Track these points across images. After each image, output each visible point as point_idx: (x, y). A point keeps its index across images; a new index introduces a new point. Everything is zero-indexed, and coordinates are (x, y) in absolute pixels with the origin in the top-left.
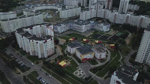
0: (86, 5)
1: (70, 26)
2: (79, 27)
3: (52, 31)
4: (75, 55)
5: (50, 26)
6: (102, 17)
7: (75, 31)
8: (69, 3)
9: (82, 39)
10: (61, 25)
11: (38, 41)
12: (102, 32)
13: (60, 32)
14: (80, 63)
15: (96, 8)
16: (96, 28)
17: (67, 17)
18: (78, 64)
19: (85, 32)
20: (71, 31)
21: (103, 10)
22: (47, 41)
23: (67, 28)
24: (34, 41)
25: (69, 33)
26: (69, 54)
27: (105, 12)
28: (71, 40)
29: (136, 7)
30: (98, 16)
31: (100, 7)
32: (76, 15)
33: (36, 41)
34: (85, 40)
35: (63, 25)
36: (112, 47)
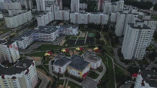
0: (32, 7)
1: (34, 37)
3: (16, 50)
6: (61, 19)
7: (42, 41)
9: (60, 50)
10: (23, 38)
13: (24, 48)
14: (81, 82)
15: (53, 10)
17: (17, 25)
19: (56, 40)
20: (36, 42)
21: (60, 11)
22: (29, 69)
23: (31, 40)
25: (36, 46)
26: (59, 75)
28: (48, 56)
29: (85, 6)
30: (56, 19)
31: (56, 8)
32: (28, 20)
33: (11, 77)
34: (64, 50)
35: (26, 38)
36: (96, 51)
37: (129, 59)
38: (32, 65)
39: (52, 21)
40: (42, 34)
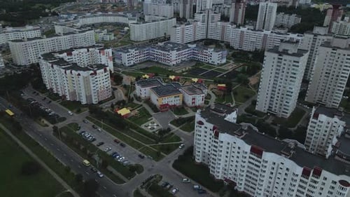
0: (190, 15)
1: (148, 54)
2: (164, 55)
3: (109, 60)
4: (148, 101)
5: (106, 50)
6: (218, 38)
7: (157, 62)
8: (154, 10)
9: (168, 76)
10: (130, 50)
11: (81, 72)
12: (211, 65)
13: (127, 65)
14: (155, 112)
15: (206, 20)
16: (199, 57)
18: (152, 113)
19: (178, 65)
20: (149, 63)
21: (219, 23)
23: (142, 57)
24: (73, 71)
25: (144, 66)
27: (223, 28)
28: (145, 78)
29: (293, 20)
30: (209, 37)
31: (213, 18)
32: (165, 34)
34: (173, 77)
35: (132, 51)
37: (262, 111)
38: (103, 70)
39: (202, 40)
40: (159, 51)
